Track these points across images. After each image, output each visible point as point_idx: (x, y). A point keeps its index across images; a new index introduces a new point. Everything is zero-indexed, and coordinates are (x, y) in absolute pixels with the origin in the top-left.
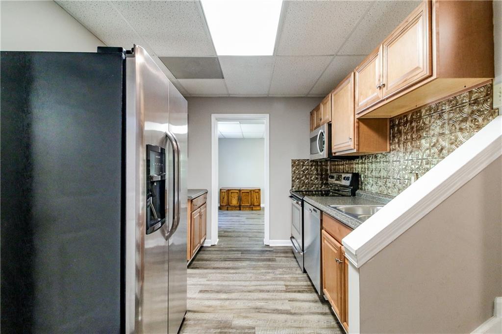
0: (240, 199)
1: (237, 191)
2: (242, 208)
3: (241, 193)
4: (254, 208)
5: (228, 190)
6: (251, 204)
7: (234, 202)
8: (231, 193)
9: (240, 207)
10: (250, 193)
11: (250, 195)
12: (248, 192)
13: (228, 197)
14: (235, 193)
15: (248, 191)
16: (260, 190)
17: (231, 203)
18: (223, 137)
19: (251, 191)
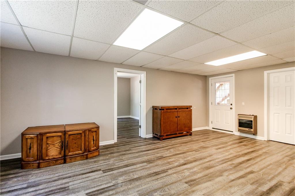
0: (64, 146)
1: (60, 134)
2: (68, 160)
3: (67, 136)
4: (89, 156)
5: (41, 134)
6: (85, 150)
7: (54, 152)
8: (47, 138)
9: (64, 159)
10: (83, 135)
11: (83, 138)
12: (81, 134)
13: (40, 146)
14: (55, 138)
15: (81, 132)
16: (98, 128)
17: (47, 156)
18: (28, 48)
19: (85, 131)
